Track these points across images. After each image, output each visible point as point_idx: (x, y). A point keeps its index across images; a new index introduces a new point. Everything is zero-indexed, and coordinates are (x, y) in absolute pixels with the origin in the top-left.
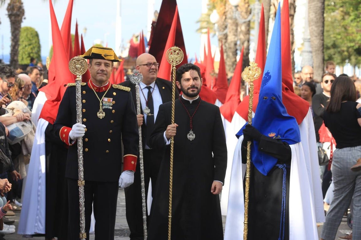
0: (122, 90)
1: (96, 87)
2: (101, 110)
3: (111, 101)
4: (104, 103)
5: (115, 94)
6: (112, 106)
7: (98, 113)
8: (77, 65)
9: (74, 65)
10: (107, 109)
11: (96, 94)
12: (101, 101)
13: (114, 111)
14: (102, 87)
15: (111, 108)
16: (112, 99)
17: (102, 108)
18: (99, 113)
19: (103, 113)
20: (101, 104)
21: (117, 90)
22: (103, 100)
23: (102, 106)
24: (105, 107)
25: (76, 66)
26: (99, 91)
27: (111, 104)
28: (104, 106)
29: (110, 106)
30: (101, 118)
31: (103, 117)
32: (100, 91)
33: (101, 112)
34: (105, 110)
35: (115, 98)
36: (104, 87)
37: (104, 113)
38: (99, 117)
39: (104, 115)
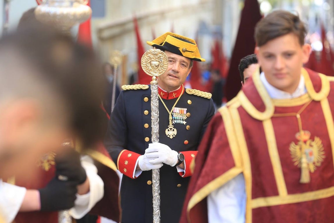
0: (200, 97)
1: (163, 92)
2: (171, 126)
3: (185, 112)
4: (175, 115)
5: (189, 102)
6: (185, 120)
7: (167, 130)
8: (154, 61)
9: (149, 61)
10: (179, 124)
11: (164, 103)
12: (170, 113)
13: (188, 127)
14: (172, 93)
15: (185, 123)
16: (186, 109)
17: (172, 122)
18: (169, 130)
19: (173, 130)
20: (171, 118)
21: (193, 97)
22: (173, 112)
23: (172, 120)
24: (176, 121)
25: (152, 62)
26: (168, 98)
27: (185, 118)
28: (175, 119)
29: (183, 120)
30: (171, 137)
31: (174, 136)
32: (170, 98)
33: (171, 129)
34: (176, 126)
35: (190, 109)
36: (175, 92)
37: (175, 130)
38: (168, 136)
39: (175, 132)
